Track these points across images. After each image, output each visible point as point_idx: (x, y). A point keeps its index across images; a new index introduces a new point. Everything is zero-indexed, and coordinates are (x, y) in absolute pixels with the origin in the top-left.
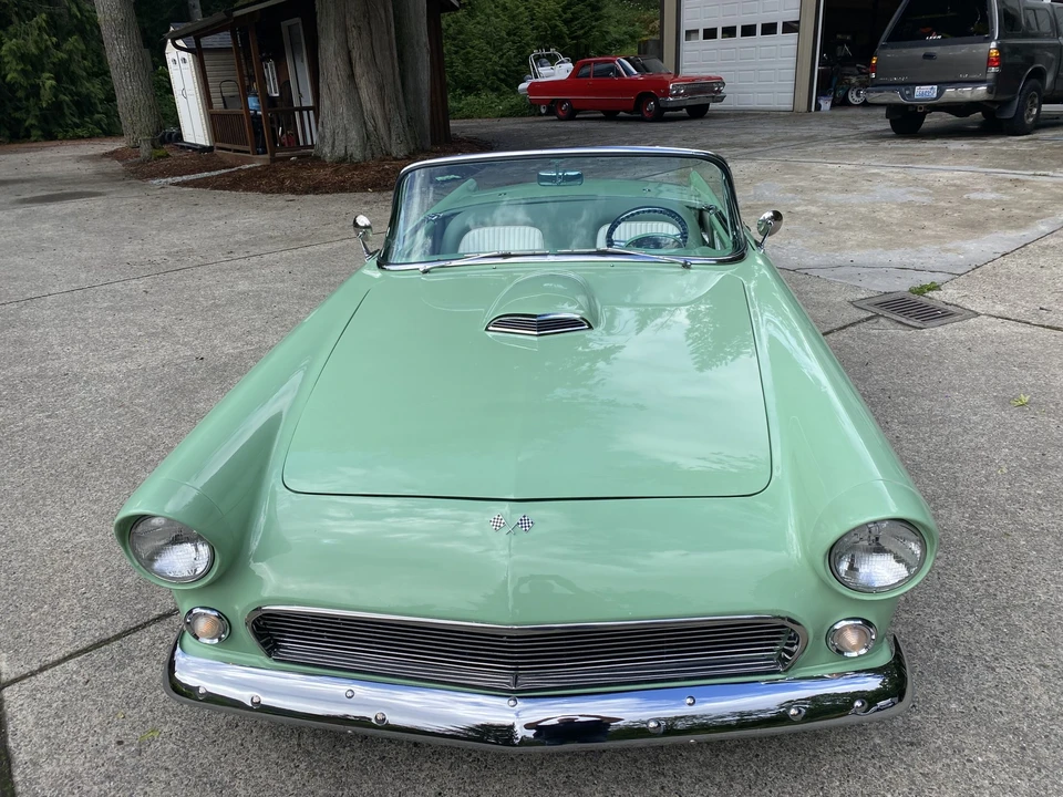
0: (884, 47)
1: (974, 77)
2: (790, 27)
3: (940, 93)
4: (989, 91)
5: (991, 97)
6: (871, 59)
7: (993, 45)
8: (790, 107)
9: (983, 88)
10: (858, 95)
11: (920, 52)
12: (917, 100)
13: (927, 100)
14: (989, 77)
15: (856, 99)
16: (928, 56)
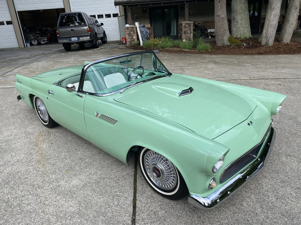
0: (59, 28)
1: (85, 35)
2: (9, 23)
3: (78, 40)
4: (90, 38)
5: (91, 39)
6: (56, 31)
7: (88, 27)
8: (18, 46)
9: (89, 37)
10: (35, 42)
11: (70, 29)
12: (73, 41)
13: (76, 41)
14: (89, 35)
15: (35, 43)
16: (72, 30)
